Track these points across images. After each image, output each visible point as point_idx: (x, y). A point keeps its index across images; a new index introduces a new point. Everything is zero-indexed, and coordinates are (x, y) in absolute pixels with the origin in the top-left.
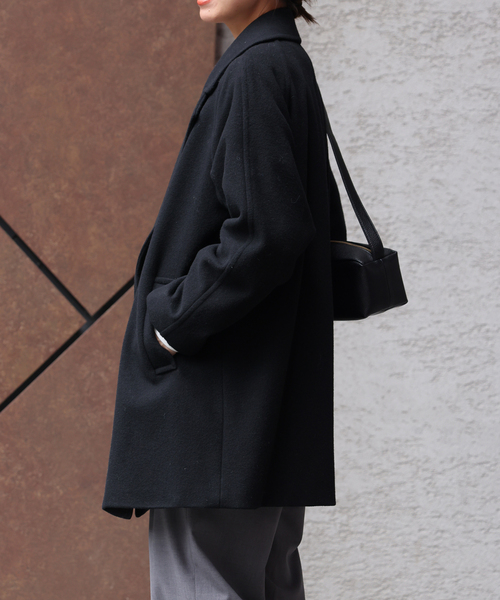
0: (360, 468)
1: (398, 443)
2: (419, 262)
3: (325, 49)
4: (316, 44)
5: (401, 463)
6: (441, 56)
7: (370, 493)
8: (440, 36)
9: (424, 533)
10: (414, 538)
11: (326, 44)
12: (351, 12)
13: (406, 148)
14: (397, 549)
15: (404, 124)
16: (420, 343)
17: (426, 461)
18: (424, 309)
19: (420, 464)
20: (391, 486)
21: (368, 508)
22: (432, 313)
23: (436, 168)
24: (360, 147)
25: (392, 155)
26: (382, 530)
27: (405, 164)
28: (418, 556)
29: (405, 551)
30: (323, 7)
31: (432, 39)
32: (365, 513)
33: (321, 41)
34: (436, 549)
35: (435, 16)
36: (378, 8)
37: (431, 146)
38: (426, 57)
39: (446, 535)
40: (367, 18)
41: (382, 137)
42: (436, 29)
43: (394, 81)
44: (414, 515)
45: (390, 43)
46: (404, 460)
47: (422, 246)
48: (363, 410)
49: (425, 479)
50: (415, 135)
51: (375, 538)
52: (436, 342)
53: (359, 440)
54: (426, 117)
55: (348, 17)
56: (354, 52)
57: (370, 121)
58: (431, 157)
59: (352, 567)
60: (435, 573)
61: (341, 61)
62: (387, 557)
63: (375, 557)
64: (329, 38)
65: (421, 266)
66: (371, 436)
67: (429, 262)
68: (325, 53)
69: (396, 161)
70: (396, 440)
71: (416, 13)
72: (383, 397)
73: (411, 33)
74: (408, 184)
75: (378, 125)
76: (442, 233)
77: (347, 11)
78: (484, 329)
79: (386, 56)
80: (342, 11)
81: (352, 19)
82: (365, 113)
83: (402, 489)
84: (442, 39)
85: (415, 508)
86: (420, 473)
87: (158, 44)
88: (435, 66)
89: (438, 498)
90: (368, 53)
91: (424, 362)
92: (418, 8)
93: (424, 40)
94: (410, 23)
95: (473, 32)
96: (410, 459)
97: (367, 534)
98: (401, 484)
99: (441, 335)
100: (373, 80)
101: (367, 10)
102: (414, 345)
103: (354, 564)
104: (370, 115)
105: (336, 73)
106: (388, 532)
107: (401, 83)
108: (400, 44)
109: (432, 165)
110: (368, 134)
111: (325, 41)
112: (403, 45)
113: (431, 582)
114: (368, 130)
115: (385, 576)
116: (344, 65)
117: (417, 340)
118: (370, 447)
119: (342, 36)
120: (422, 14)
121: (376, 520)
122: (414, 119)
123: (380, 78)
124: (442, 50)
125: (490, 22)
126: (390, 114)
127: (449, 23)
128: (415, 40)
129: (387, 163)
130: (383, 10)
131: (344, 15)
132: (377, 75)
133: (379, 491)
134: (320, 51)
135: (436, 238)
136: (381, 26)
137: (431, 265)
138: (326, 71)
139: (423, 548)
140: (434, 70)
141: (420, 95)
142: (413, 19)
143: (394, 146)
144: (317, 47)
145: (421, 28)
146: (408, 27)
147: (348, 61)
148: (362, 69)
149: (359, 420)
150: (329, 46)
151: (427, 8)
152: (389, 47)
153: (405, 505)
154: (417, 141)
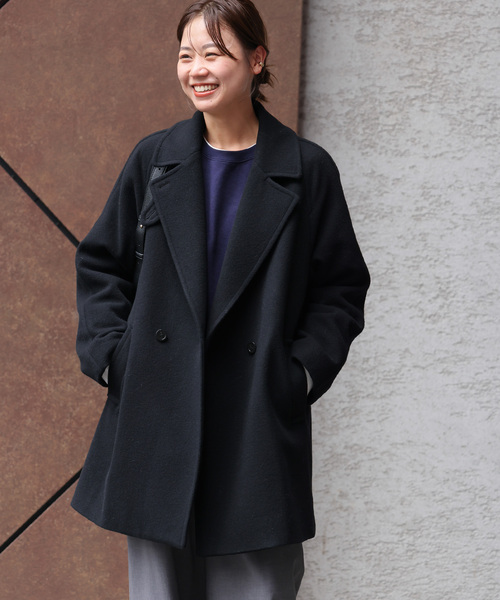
0: (425, 495)
1: (457, 473)
2: (476, 315)
3: (393, 130)
4: (385, 125)
5: (460, 491)
6: (495, 136)
7: (434, 517)
8: (494, 118)
9: (481, 552)
10: (472, 557)
11: (394, 125)
12: (416, 98)
13: (464, 215)
14: (458, 566)
15: (463, 195)
16: (477, 386)
17: (483, 489)
18: (480, 357)
19: (477, 492)
20: (452, 511)
21: (432, 530)
22: (488, 360)
23: (491, 233)
24: (424, 215)
25: (451, 222)
26: (444, 550)
27: (464, 230)
28: (475, 572)
29: (464, 568)
30: (391, 93)
31: (487, 121)
32: (429, 534)
33: (390, 123)
34: (491, 566)
35: (490, 100)
36: (440, 93)
37: (486, 214)
38: (481, 137)
40: (430, 103)
41: (443, 206)
42: (491, 112)
43: (454, 158)
44: (472, 536)
45: (451, 124)
46: (463, 488)
47: (479, 302)
48: (427, 444)
49: (482, 505)
50: (472, 204)
51: (438, 556)
52: (491, 385)
53: (424, 471)
54: (482, 189)
55: (414, 102)
56: (419, 132)
57: (433, 192)
58: (486, 223)
59: (417, 582)
60: (491, 586)
61: (408, 140)
62: (449, 573)
63: (438, 572)
64: (397, 120)
65: (478, 318)
66: (434, 467)
67: (484, 315)
68: (393, 133)
69: (455, 227)
70: (456, 471)
71: (473, 98)
72: (444, 434)
73: (469, 115)
74: (466, 247)
75: (440, 196)
76: (496, 290)
77: (412, 96)
79: (447, 136)
80: (408, 97)
81: (417, 103)
82: (429, 185)
83: (462, 513)
84: (496, 121)
85: (473, 531)
86: (477, 499)
88: (490, 144)
89: (493, 521)
90: (431, 133)
91: (481, 403)
92: (475, 94)
93: (480, 121)
94: (468, 106)
96: (468, 487)
97: (431, 553)
98: (460, 509)
99: (495, 380)
100: (435, 157)
101: (430, 96)
102: (471, 388)
103: (419, 579)
104: (433, 187)
105: (403, 151)
106: (450, 551)
107: (460, 159)
108: (459, 125)
109: (487, 231)
110: (431, 204)
111: (394, 122)
112: (461, 126)
113: (487, 595)
114: (431, 200)
115: (446, 590)
116: (409, 143)
117: (474, 384)
118: (433, 477)
119: (408, 118)
120: (478, 99)
121: (438, 541)
122: (471, 190)
123: (441, 155)
124: (496, 130)
126: (450, 186)
128: (472, 121)
129: (448, 229)
130: (444, 95)
131: (410, 101)
132: (439, 152)
133: (441, 516)
134: (389, 131)
135: (491, 294)
136: (442, 109)
137: (486, 318)
138: (394, 148)
139: (480, 565)
140: (489, 147)
141: (477, 169)
142: (471, 103)
143: (454, 214)
144: (386, 128)
145: (477, 111)
146: (466, 110)
147: (413, 140)
148: (426, 146)
149: (424, 454)
150: (397, 127)
151: (482, 93)
152: (449, 128)
153: (464, 528)
154: (474, 210)
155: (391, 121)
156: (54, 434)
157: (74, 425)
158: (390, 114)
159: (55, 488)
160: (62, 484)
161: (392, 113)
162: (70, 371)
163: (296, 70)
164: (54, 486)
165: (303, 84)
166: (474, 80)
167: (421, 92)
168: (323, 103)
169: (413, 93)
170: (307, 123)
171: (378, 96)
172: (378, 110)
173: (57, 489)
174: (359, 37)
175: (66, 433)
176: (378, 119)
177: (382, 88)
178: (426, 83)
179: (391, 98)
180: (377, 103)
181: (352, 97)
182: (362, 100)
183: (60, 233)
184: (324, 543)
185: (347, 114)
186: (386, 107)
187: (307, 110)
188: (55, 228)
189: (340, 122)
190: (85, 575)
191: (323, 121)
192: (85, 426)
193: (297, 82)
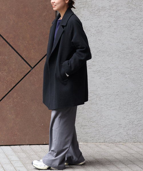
2: (97, 55)
5: (94, 95)
8: (100, 11)
9: (99, 108)
10: (97, 109)
13: (93, 33)
14: (94, 111)
15: (93, 29)
17: (99, 94)
20: (92, 99)
21: (88, 104)
22: (99, 65)
23: (99, 37)
25: (91, 35)
27: (93, 36)
28: (98, 113)
31: (98, 12)
34: (101, 111)
35: (99, 8)
36: (87, 6)
37: (98, 33)
38: (97, 16)
39: (103, 109)
40: (85, 8)
43: (91, 20)
44: (97, 105)
47: (97, 52)
51: (89, 109)
52: (100, 71)
54: (97, 27)
56: (83, 15)
57: (86, 28)
58: (98, 35)
59: (85, 115)
60: (101, 116)
62: (92, 113)
63: (89, 113)
70: (93, 90)
73: (94, 11)
74: (94, 40)
78: (109, 68)
81: (82, 8)
83: (94, 100)
86: (98, 97)
87: (44, 14)
89: (101, 101)
90: (85, 15)
91: (98, 75)
92: (95, 6)
93: (96, 12)
94: (94, 9)
95: (106, 11)
96: (96, 94)
100: (87, 20)
106: (92, 108)
112: (92, 13)
113: (100, 118)
115: (91, 117)
117: (96, 71)
119: (80, 12)
121: (89, 106)
122: (95, 27)
124: (100, 14)
125: (109, 8)
126: (90, 27)
127: (101, 9)
135: (100, 51)
136: (88, 10)
137: (99, 56)
139: (99, 111)
140: (99, 18)
141: (96, 23)
143: (91, 33)
145: (96, 10)
148: (84, 18)
151: (97, 6)
152: (90, 14)
153: (95, 103)
154: (96, 32)
156: (2, 84)
157: (7, 82)
159: (3, 96)
160: (4, 95)
162: (5, 70)
164: (2, 96)
166: (95, 3)
167: (83, 6)
169: (81, 6)
173: (3, 97)
175: (5, 84)
178: (84, 4)
183: (2, 39)
188: (1, 38)
190: (10, 116)
192: (9, 82)
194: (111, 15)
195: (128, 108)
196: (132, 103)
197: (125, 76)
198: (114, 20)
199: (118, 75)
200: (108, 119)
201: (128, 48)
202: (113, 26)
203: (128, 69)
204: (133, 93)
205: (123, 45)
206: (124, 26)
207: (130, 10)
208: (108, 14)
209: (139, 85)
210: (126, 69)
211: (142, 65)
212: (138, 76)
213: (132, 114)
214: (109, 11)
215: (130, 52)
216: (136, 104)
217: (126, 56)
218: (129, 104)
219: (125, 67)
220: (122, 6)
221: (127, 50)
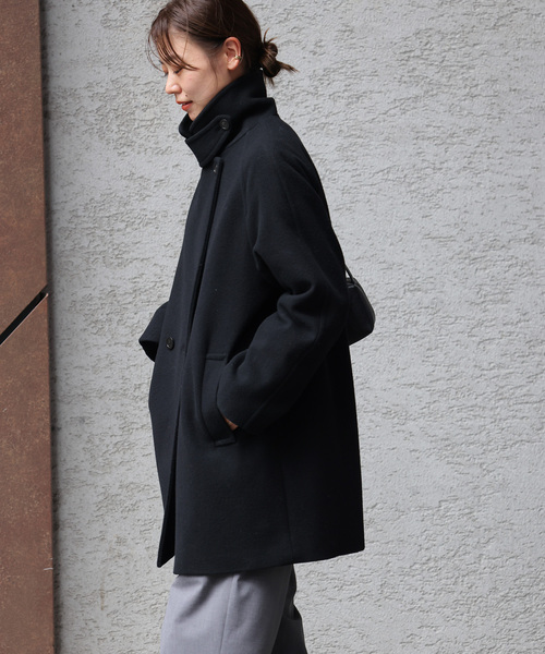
3: (152, 125)
4: (142, 120)
11: (152, 120)
30: (147, 84)
33: (147, 118)
61: (169, 136)
64: (155, 114)
68: (152, 129)
116: (171, 139)
119: (167, 111)
125: (312, 89)
134: (146, 127)
138: (154, 146)
144: (144, 123)
147: (175, 135)
150: (156, 122)
155: (149, 115)
158: (146, 108)
161: (148, 107)
163: (37, 63)
165: (45, 78)
168: (70, 100)
170: (53, 123)
171: (132, 89)
172: (133, 103)
174: (106, 22)
176: (133, 113)
177: (135, 79)
179: (146, 89)
180: (131, 96)
181: (103, 90)
182: (114, 93)
184: (102, 597)
185: (98, 110)
186: (142, 100)
187: (52, 108)
189: (91, 119)
191: (72, 119)
193: (39, 76)
194: (323, 120)
195: (427, 588)
196: (444, 562)
197: (403, 428)
198: (340, 149)
199: (371, 421)
200: (327, 645)
201: (412, 287)
202: (336, 176)
203: (419, 393)
204: (447, 510)
205: (389, 272)
206: (391, 176)
207: (414, 91)
208: (308, 117)
209: (476, 471)
210: (409, 390)
211: (485, 365)
212: (470, 423)
213: (447, 619)
214: (312, 101)
215: (426, 302)
216: (464, 567)
217: (405, 327)
218: (431, 564)
219: (403, 381)
220: (375, 74)
221: (408, 294)
